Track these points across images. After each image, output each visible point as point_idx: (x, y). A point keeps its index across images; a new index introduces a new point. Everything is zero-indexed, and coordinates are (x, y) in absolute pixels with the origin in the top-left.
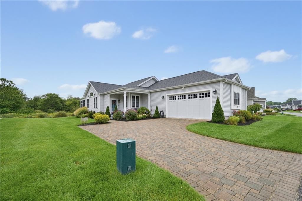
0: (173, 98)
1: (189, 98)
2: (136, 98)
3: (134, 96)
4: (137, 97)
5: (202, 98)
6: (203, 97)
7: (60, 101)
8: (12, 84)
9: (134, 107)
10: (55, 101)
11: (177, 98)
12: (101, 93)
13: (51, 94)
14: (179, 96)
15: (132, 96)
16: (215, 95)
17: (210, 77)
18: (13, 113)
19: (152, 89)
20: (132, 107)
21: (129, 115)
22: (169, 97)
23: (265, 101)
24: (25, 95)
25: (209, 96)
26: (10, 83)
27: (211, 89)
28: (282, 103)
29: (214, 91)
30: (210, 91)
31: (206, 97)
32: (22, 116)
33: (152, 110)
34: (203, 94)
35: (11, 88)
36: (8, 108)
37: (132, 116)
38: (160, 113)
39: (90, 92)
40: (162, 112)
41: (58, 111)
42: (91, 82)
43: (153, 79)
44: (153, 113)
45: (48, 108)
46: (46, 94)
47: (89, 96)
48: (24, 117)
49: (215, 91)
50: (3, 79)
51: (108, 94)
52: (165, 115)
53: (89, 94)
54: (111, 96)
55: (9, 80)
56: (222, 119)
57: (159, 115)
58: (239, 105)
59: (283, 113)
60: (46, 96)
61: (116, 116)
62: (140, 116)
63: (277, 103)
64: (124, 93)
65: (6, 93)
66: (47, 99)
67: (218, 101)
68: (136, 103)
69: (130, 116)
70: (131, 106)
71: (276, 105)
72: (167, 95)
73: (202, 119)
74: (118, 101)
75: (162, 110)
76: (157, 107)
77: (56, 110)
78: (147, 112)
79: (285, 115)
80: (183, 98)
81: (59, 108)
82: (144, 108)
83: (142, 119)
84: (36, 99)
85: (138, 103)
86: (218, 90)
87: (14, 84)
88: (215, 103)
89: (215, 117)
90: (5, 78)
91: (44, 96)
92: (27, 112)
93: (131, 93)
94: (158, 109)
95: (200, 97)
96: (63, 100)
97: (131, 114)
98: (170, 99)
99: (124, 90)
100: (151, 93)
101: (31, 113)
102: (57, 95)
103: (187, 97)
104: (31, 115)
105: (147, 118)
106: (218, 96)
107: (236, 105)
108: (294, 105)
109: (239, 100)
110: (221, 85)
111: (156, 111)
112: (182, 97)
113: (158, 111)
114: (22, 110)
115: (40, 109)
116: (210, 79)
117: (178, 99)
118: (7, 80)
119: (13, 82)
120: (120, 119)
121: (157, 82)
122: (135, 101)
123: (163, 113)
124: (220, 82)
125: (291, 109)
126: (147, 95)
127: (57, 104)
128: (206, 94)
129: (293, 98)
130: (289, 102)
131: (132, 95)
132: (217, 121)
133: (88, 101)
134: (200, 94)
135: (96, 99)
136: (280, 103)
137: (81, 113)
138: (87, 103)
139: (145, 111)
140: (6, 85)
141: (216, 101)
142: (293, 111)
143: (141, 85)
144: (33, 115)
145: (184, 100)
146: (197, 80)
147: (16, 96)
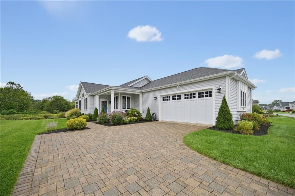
0: (166, 98)
1: (185, 98)
2: (127, 99)
3: (125, 97)
4: (129, 98)
5: (201, 98)
6: (203, 96)
7: (65, 103)
8: (19, 87)
9: (125, 108)
10: (60, 102)
11: (171, 98)
12: (91, 94)
13: (56, 96)
14: (173, 97)
15: (123, 97)
16: (219, 94)
17: (211, 72)
18: (19, 114)
19: (144, 89)
20: (123, 108)
21: (113, 118)
22: (162, 98)
23: (257, 103)
24: (32, 97)
25: (210, 96)
26: (18, 86)
27: (214, 86)
28: (268, 104)
29: (217, 89)
30: (212, 89)
31: (206, 96)
32: (27, 116)
33: (143, 112)
34: (203, 93)
35: (18, 90)
36: (16, 109)
37: (117, 120)
38: (152, 115)
39: (82, 93)
40: (154, 115)
41: (62, 112)
42: (82, 82)
43: (146, 78)
44: (144, 115)
45: (54, 109)
46: (52, 96)
47: (81, 97)
48: (29, 118)
49: (220, 89)
50: (11, 82)
51: (97, 94)
52: (158, 118)
53: (81, 96)
54: (101, 97)
55: (17, 83)
56: (231, 126)
57: (151, 118)
58: (245, 107)
59: (278, 114)
60: (52, 98)
61: (100, 120)
62: (128, 119)
63: (263, 104)
64: (111, 93)
65: (14, 95)
66: (53, 101)
67: (224, 101)
68: (127, 104)
69: (115, 119)
70: (121, 108)
71: (264, 107)
72: (160, 95)
73: (201, 124)
74: (109, 102)
75: (154, 112)
76: (149, 108)
77: (61, 111)
78: (137, 114)
79: (280, 116)
80: (178, 99)
81: (64, 109)
82: (134, 110)
83: (131, 122)
84: (45, 101)
85: (130, 104)
86: (223, 88)
87: (22, 87)
88: (221, 104)
89: (221, 122)
90: (13, 82)
91: (50, 98)
92: (33, 113)
93: (122, 94)
94: (149, 111)
95: (199, 97)
96: (68, 102)
97: (116, 118)
98: (163, 100)
99: (112, 89)
100: (143, 93)
101: (37, 114)
102: (62, 97)
103: (183, 97)
104: (36, 116)
105: (137, 121)
106: (224, 95)
107: (243, 107)
108: (282, 106)
109: (245, 100)
110: (228, 80)
111: (147, 113)
112: (177, 97)
113: (150, 113)
114: (29, 111)
115: (46, 110)
116: (212, 74)
117: (173, 99)
118: (15, 83)
119: (21, 85)
120: (104, 123)
121: (150, 82)
122: (126, 102)
123: (156, 116)
124: (226, 77)
125: (280, 111)
126: (139, 95)
127: (62, 105)
128: (207, 93)
129: (279, 100)
130: (276, 103)
131: (122, 95)
132: (223, 128)
133: (80, 101)
134: (199, 94)
135: (86, 100)
136: (266, 105)
137: (72, 115)
138: (80, 104)
139: (135, 114)
140: (14, 88)
141: (222, 101)
142: (282, 112)
143: (132, 85)
144: (38, 116)
145: (179, 100)
146: (194, 76)
147: (23, 98)
